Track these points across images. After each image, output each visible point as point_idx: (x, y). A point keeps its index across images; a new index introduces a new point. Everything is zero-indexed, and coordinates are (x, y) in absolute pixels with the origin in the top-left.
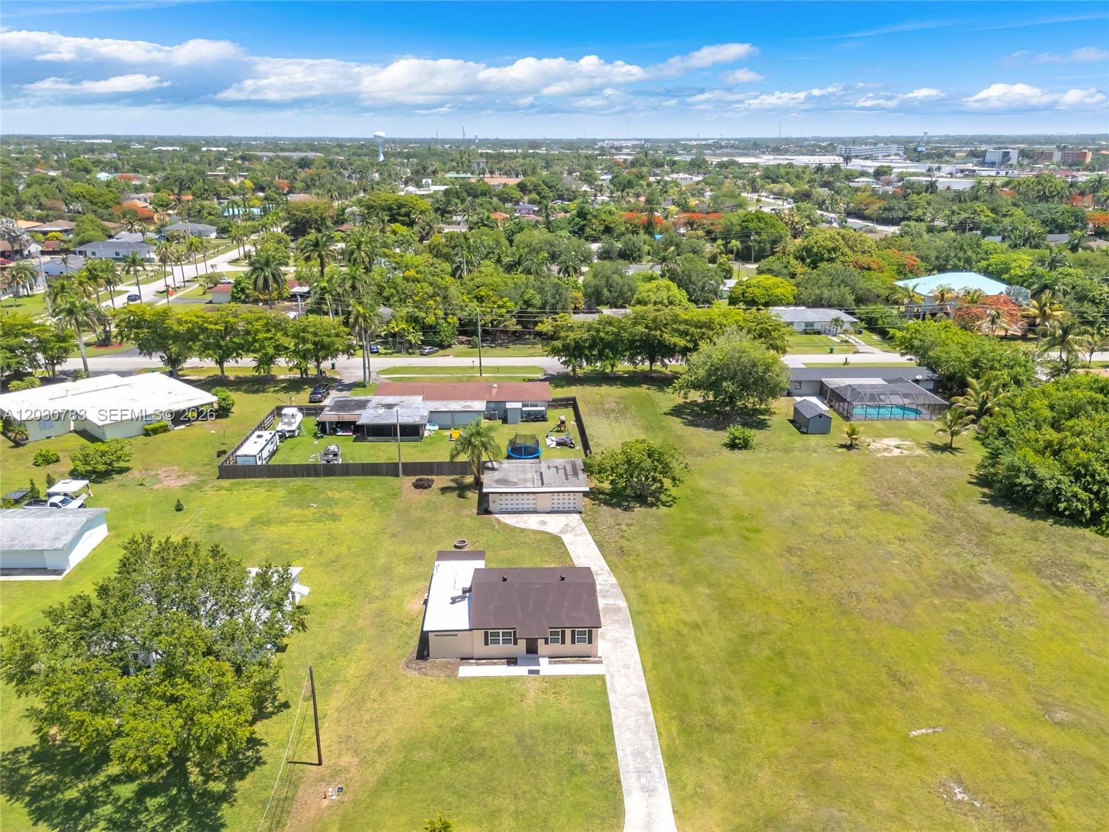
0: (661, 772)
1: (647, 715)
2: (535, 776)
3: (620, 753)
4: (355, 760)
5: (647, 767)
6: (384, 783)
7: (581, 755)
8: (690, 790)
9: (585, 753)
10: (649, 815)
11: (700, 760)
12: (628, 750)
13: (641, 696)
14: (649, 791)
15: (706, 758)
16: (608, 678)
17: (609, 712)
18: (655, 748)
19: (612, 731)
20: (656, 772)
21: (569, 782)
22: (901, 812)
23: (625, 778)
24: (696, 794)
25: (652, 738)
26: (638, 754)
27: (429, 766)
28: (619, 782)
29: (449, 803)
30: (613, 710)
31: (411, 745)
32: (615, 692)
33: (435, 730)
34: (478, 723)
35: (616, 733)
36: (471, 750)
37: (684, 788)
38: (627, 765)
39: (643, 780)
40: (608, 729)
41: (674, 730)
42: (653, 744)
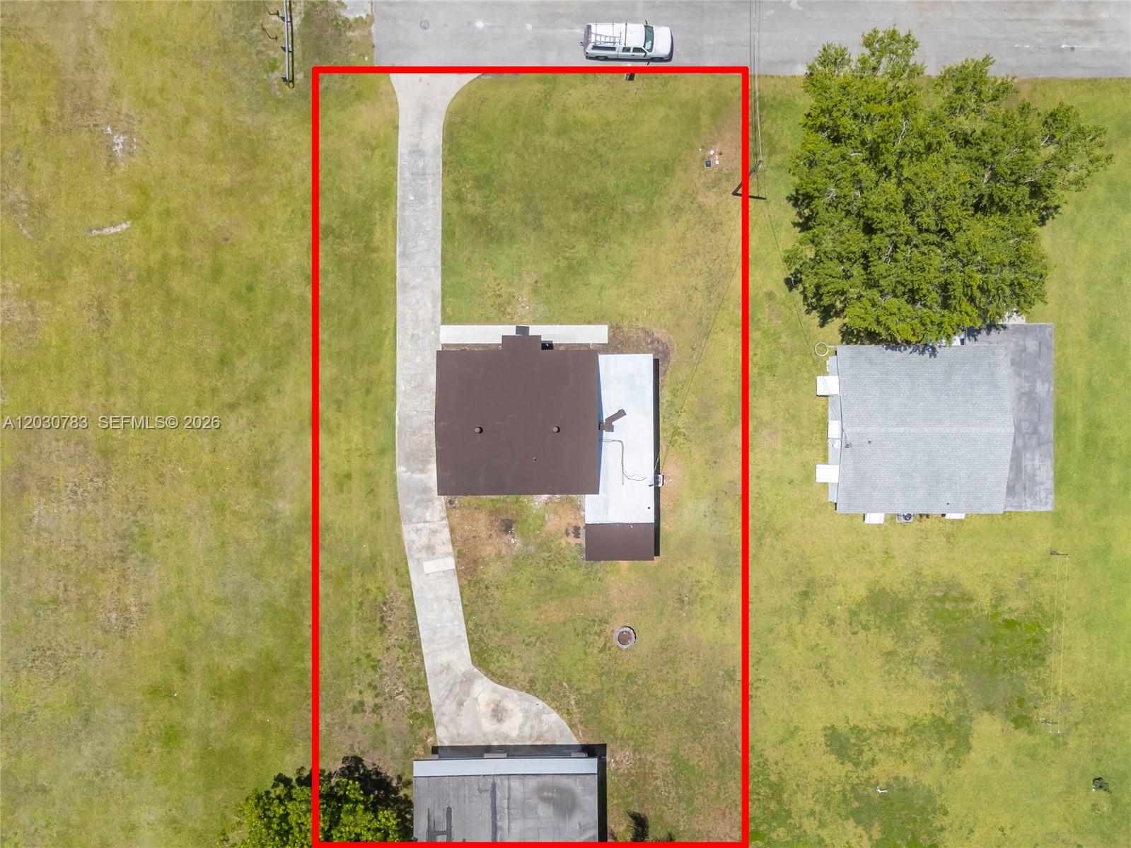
0: (401, 174)
1: (404, 255)
2: (525, 174)
3: (439, 200)
4: (700, 199)
5: (414, 180)
6: (667, 169)
7: (478, 199)
8: (378, 153)
9: (473, 202)
10: (421, 125)
11: (360, 189)
12: (430, 204)
13: (404, 285)
14: (417, 152)
15: (353, 191)
16: (439, 318)
17: (443, 262)
18: (403, 205)
19: (444, 231)
20: (407, 175)
21: (492, 167)
22: (186, 120)
23: (438, 167)
24: (373, 149)
25: (403, 220)
26: (421, 198)
27: (627, 191)
28: (444, 164)
29: (604, 144)
30: (439, 263)
31: (649, 217)
32: (433, 292)
33: (627, 240)
34: (582, 247)
35: (440, 228)
36: (588, 209)
37: (383, 156)
38: (433, 183)
39: (421, 164)
40: (448, 235)
41: (378, 231)
42: (404, 209)
